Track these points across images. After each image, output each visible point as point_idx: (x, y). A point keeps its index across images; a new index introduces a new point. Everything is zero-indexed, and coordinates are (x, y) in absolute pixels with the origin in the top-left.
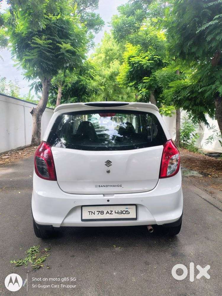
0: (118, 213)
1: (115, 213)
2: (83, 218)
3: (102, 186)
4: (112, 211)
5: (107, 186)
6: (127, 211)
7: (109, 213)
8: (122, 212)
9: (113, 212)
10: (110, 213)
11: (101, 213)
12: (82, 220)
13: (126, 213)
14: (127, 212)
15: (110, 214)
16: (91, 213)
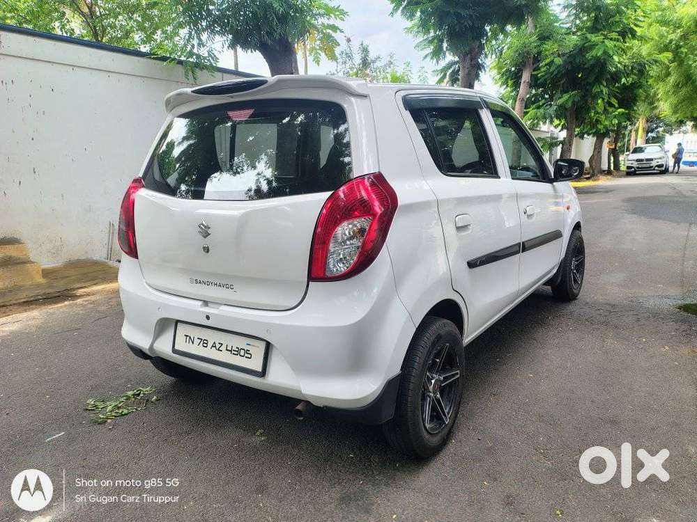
0: (231, 351)
1: (227, 350)
2: (176, 347)
3: (200, 283)
4: (222, 344)
5: (208, 283)
6: (247, 351)
7: (215, 347)
8: (237, 352)
9: (223, 348)
10: (218, 346)
11: (204, 343)
12: (175, 351)
13: (246, 355)
14: (248, 354)
15: (219, 350)
16: (188, 338)
